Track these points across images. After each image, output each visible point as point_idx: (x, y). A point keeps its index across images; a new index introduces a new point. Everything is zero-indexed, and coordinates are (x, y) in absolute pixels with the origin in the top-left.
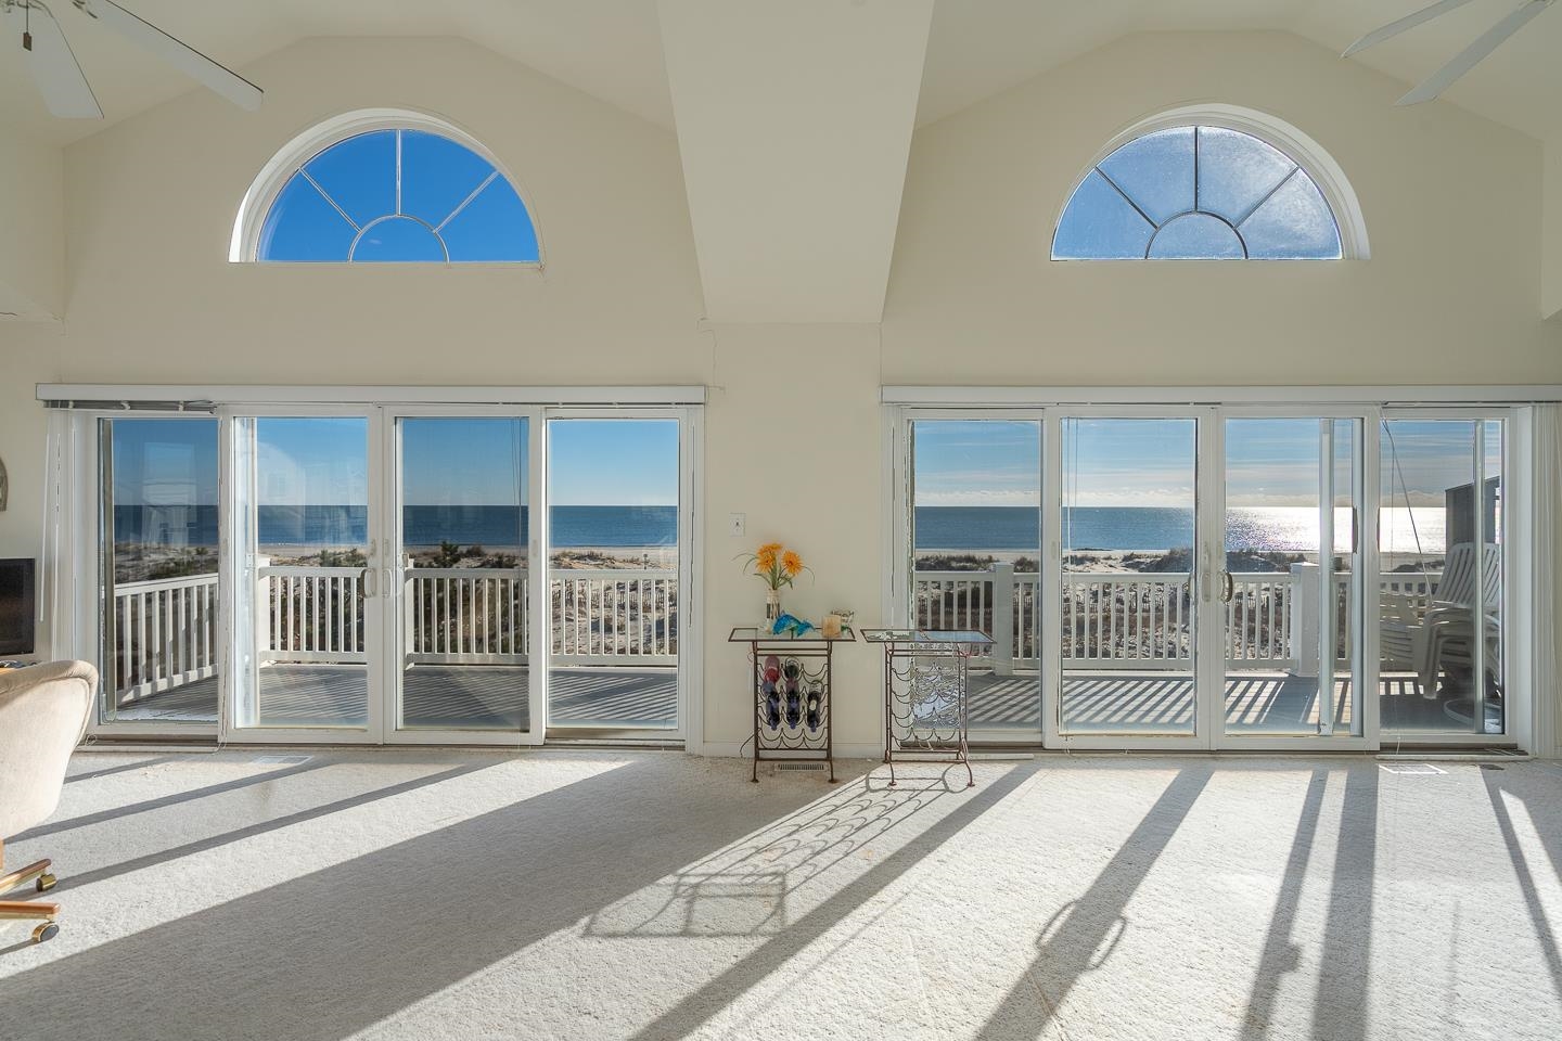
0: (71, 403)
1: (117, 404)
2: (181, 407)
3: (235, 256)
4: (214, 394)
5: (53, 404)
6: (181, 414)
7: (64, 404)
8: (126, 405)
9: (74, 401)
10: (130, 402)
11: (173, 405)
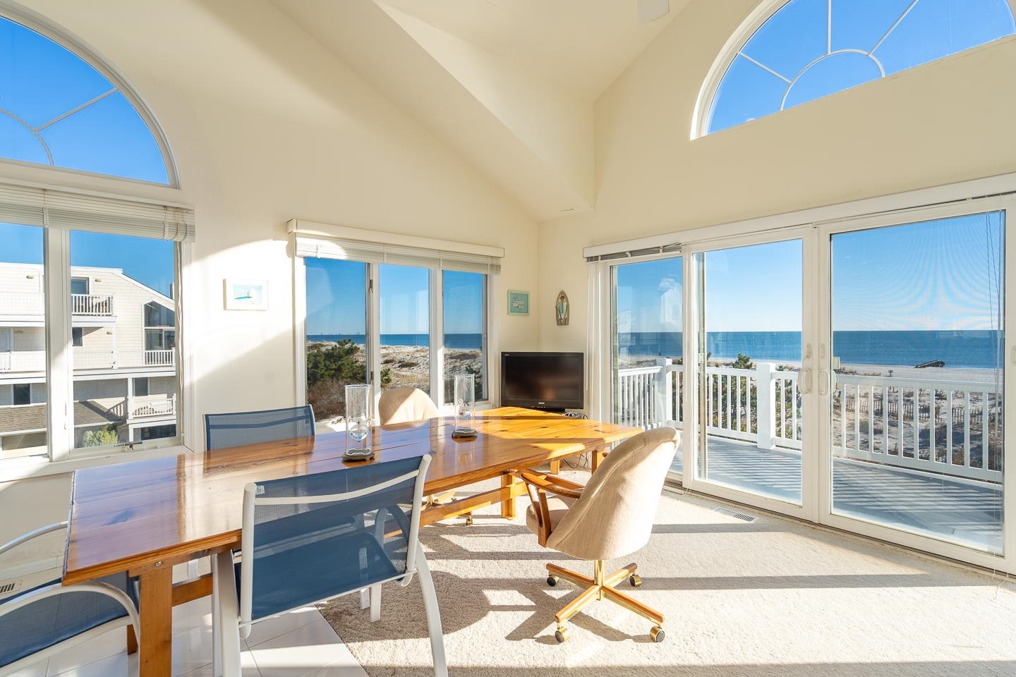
0: (600, 257)
1: (623, 255)
2: (661, 250)
3: (693, 136)
4: (682, 238)
5: (591, 259)
6: (661, 255)
7: (596, 258)
8: (628, 254)
9: (601, 256)
10: (630, 252)
11: (654, 250)
